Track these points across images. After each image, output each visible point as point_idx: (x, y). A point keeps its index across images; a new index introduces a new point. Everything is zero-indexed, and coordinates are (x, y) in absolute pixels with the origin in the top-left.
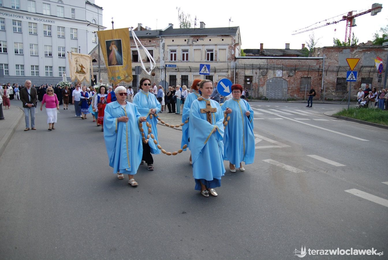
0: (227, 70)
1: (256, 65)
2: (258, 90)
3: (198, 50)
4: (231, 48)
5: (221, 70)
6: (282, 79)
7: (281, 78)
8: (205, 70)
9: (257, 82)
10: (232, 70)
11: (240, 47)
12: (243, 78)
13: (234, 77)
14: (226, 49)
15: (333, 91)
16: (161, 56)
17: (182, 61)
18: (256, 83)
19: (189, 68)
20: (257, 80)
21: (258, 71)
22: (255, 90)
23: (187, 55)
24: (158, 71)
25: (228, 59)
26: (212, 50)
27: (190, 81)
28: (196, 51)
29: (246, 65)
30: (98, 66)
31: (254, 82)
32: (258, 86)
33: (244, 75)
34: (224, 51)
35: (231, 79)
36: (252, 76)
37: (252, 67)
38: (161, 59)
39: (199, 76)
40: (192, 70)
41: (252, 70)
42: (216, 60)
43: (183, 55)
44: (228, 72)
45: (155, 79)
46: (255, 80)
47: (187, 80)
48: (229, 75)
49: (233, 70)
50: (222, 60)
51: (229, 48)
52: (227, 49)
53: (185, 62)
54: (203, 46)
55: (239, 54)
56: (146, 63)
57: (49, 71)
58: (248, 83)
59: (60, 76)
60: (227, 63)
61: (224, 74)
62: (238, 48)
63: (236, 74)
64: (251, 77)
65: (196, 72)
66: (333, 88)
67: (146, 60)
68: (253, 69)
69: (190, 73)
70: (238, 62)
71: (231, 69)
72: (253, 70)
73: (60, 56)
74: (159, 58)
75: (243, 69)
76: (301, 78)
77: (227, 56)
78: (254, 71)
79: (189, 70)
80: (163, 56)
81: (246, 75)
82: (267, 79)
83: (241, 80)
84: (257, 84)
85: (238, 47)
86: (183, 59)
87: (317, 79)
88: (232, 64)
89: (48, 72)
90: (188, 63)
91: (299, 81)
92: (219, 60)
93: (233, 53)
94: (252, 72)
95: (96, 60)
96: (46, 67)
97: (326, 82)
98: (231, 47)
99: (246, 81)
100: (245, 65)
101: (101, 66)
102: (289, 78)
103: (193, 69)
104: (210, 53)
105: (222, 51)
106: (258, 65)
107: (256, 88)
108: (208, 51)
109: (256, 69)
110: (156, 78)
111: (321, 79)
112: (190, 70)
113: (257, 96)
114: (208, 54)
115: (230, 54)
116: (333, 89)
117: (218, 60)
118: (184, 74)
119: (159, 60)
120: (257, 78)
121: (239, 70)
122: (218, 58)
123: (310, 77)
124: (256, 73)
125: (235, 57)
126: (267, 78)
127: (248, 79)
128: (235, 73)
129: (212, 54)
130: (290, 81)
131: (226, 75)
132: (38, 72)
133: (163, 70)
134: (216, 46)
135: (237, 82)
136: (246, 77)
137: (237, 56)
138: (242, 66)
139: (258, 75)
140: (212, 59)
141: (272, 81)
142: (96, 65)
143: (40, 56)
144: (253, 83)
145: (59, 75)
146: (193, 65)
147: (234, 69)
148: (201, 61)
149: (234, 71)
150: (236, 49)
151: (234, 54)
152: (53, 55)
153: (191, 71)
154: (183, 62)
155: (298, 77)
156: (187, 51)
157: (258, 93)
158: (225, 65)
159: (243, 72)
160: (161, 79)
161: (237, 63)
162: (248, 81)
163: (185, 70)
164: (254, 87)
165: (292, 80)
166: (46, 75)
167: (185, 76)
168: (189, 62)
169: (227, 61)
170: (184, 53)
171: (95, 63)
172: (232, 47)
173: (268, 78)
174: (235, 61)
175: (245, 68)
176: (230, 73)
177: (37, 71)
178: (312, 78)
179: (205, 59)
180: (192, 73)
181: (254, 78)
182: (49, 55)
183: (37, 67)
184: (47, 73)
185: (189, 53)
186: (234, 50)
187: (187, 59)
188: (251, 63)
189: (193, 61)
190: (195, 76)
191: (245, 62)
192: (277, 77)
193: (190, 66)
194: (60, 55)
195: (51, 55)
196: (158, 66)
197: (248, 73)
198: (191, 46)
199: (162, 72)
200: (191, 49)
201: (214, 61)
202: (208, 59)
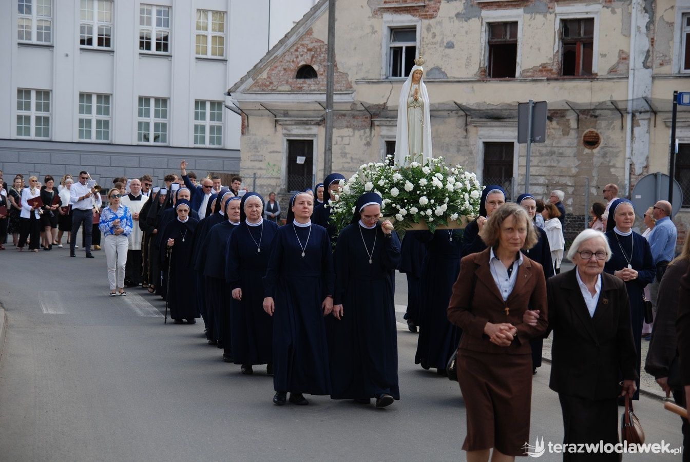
16: (637, 45)
24: (618, 123)
30: (323, 98)
38: (636, 61)
45: (597, 161)
56: (553, 84)
57: (94, 117)
59: (140, 140)
67: (555, 68)
73: (148, 48)
74: (624, 58)
80: (646, 44)
89: (89, 122)
95: (316, 67)
96: (82, 95)
101: (336, 98)
110: (604, 155)
119: (622, 68)
132: (47, 120)
133: (644, 116)
142: (311, 92)
143: (59, 49)
145: (140, 134)
152: (116, 43)
160: (627, 166)
166: (81, 136)
171: (308, 81)
177: (42, 114)
182: (100, 43)
183: (44, 95)
184: (84, 124)
194: (145, 44)
195: (108, 44)
196: (615, 98)
199: (636, 130)
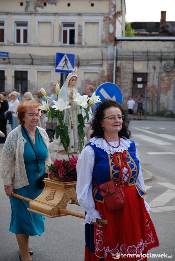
0: (101, 61)
1: (154, 52)
2: (158, 98)
3: (45, 24)
4: (108, 22)
5: (89, 62)
8: (66, 64)
9: (156, 83)
10: (109, 62)
11: (124, 19)
12: (131, 76)
13: (112, 75)
14: (98, 23)
17: (16, 43)
18: (153, 86)
19: (30, 57)
20: (156, 80)
21: (157, 63)
22: (151, 99)
23: (25, 32)
25: (102, 42)
26: (72, 25)
27: (31, 82)
28: (43, 26)
29: (136, 52)
31: (150, 84)
32: (158, 92)
33: (132, 72)
34: (95, 26)
35: (109, 79)
36: (147, 74)
37: (147, 56)
39: (49, 73)
40: (35, 62)
41: (146, 62)
42: (80, 43)
43: (18, 32)
44: (101, 65)
46: (152, 81)
47: (26, 79)
48: (103, 71)
49: (112, 61)
50: (91, 42)
51: (104, 21)
52: (101, 23)
53: (21, 45)
54: (56, 16)
55: (122, 32)
58: (140, 86)
60: (100, 49)
61: (96, 69)
62: (120, 21)
63: (118, 70)
64: (144, 76)
65: (43, 65)
68: (148, 60)
69: (31, 67)
70: (121, 48)
71: (107, 60)
72: (149, 62)
75: (129, 59)
77: (100, 35)
78: (151, 64)
79: (30, 61)
81: (135, 72)
83: (126, 80)
84: (157, 87)
85: (120, 18)
86: (18, 40)
88: (110, 50)
90: (27, 48)
92: (86, 43)
93: (111, 31)
94: (146, 66)
98: (108, 19)
99: (135, 83)
100: (133, 52)
103: (38, 59)
104: (68, 29)
105: (91, 26)
106: (158, 52)
107: (153, 95)
108: (66, 25)
109: (155, 60)
112: (32, 61)
113: (155, 110)
114: (65, 32)
115: (106, 31)
117: (83, 44)
118: (20, 68)
120: (155, 76)
121: (123, 62)
122: (83, 39)
124: (154, 68)
125: (116, 38)
127: (139, 79)
128: (116, 68)
129: (72, 32)
131: (99, 72)
134: (80, 17)
136: (136, 75)
137: (119, 36)
138: (128, 54)
139: (158, 70)
140: (72, 42)
144: (148, 86)
146: (37, 52)
147: (113, 59)
148: (52, 44)
149: (113, 65)
150: (118, 23)
151: (114, 33)
153: (32, 64)
154: (17, 45)
156: (25, 24)
157: (158, 103)
158: (96, 53)
159: (130, 66)
161: (119, 49)
162: (140, 83)
163: (22, 60)
164: (149, 94)
167: (22, 72)
168: (29, 45)
169: (100, 45)
170: (19, 28)
172: (110, 19)
174: (115, 44)
175: (133, 58)
176: (105, 67)
179: (60, 40)
180: (35, 67)
181: (150, 77)
185: (29, 29)
186: (114, 24)
187: (25, 40)
188: (145, 49)
189: (37, 44)
190: (40, 73)
191: (133, 48)
193: (31, 53)
197: (140, 67)
198: (33, 16)
200: (32, 21)
201: (76, 45)
202: (65, 42)
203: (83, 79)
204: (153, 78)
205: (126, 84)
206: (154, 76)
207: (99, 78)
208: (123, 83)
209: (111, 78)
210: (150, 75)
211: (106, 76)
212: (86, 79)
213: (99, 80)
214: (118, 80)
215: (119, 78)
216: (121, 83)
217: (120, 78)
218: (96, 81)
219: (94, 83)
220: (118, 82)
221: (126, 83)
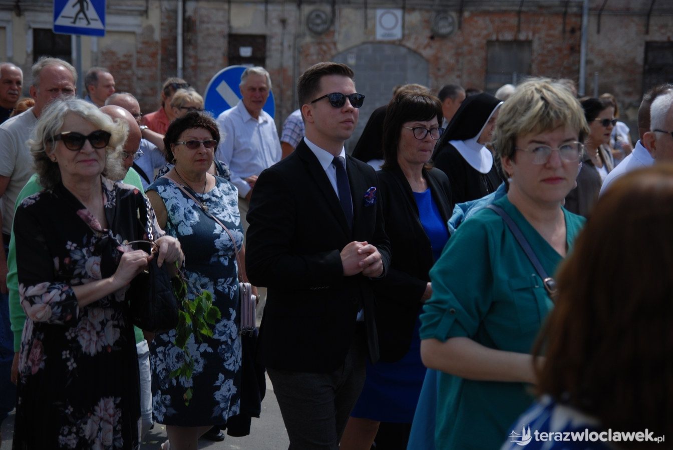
0: (142, 3)
2: (295, 101)
6: (403, 51)
7: (399, 43)
8: (82, 10)
9: (288, 62)
10: (166, 5)
12: (223, 43)
15: (627, 100)
18: (282, 70)
20: (288, 54)
21: (291, 11)
31: (272, 63)
32: (293, 84)
33: (227, 31)
35: (165, 49)
36: (264, 37)
41: (262, 7)
44: (144, 13)
46: (279, 57)
48: (150, 29)
49: (173, 3)
61: (130, 22)
63: (189, 25)
64: (259, 43)
66: (630, 89)
68: (266, 2)
72: (270, 7)
76: (490, 43)
78: (275, 11)
81: (233, 31)
82: (334, 52)
83: (211, 53)
84: (290, 73)
87: (560, 50)
91: (478, 61)
94: (261, 17)
97: (598, 62)
99: (235, 60)
102: (436, 44)
107: (282, 92)
109: (283, 3)
111: (575, 49)
116: (628, 94)
120: (286, 44)
121: (201, 4)
123: (529, 43)
124: (283, 22)
126: (335, 44)
127: (246, 52)
128: (184, 20)
130: (437, 59)
131: (139, 31)
135: (191, 62)
136: (236, 39)
139: (292, 28)
141: (358, 58)
149: (175, 12)
155: (474, 41)
159: (219, 16)
162: (247, 60)
165: (448, 57)
173: (341, 47)
176: (154, 18)
178: (536, 46)
181: (273, 47)
192: (381, 42)
197: (245, 20)
203: (95, 49)
204: (280, 47)
205: (211, 64)
206: (282, 44)
207: (140, 46)
208: (204, 61)
209: (171, 47)
210: (274, 41)
211: (157, 43)
212: (105, 51)
213: (138, 52)
214: (191, 52)
215: (191, 47)
216: (197, 60)
217: (195, 47)
218: (131, 56)
219: (125, 59)
220: (190, 57)
221: (209, 60)
